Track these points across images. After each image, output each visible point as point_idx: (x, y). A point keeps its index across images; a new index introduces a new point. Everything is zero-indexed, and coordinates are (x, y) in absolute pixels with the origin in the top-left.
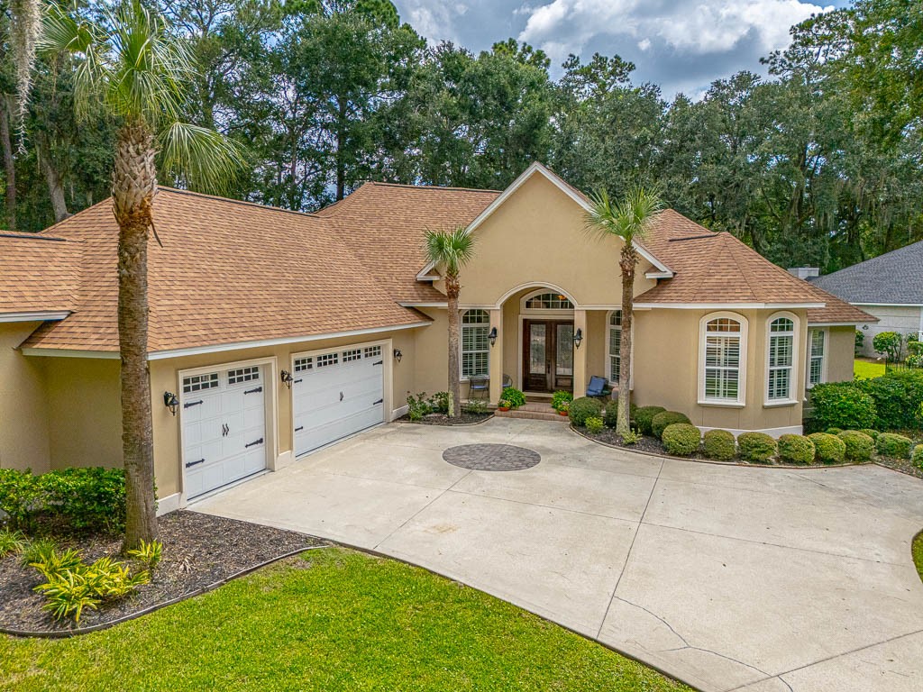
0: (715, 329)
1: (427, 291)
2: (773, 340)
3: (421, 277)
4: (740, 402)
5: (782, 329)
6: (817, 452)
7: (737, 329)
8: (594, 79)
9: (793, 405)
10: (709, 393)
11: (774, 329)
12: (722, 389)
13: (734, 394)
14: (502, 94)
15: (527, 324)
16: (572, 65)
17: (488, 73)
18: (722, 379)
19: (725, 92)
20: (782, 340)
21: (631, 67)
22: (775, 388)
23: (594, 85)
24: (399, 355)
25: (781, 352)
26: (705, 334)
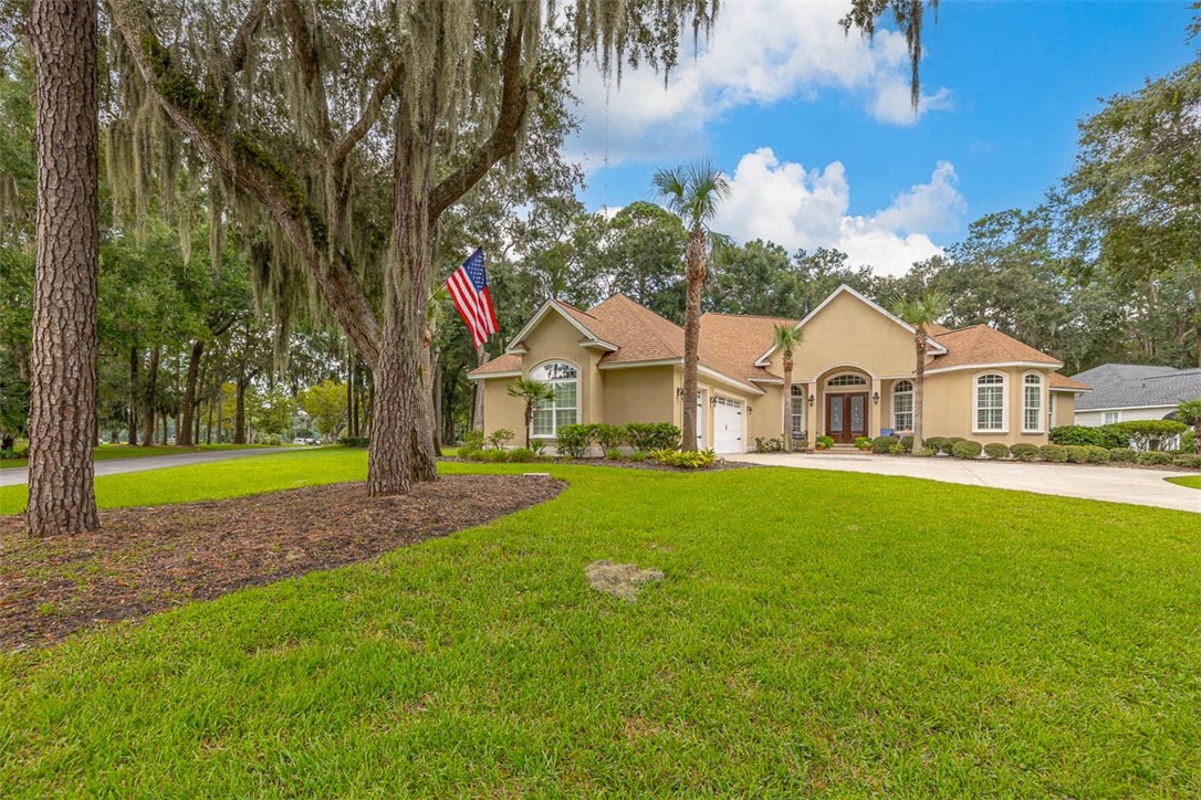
0: (984, 382)
1: (762, 372)
2: (1027, 388)
3: (758, 363)
4: (1005, 429)
5: (1032, 381)
6: (1069, 456)
7: (1001, 381)
8: (817, 265)
9: (1041, 434)
10: (980, 426)
11: (1027, 381)
12: (990, 422)
13: (1000, 426)
14: (762, 270)
15: (829, 396)
16: (801, 256)
17: (755, 256)
18: (990, 416)
19: (922, 269)
20: (1032, 389)
21: (845, 256)
22: (1029, 423)
23: (816, 270)
24: (750, 410)
25: (1032, 397)
26: (976, 386)
